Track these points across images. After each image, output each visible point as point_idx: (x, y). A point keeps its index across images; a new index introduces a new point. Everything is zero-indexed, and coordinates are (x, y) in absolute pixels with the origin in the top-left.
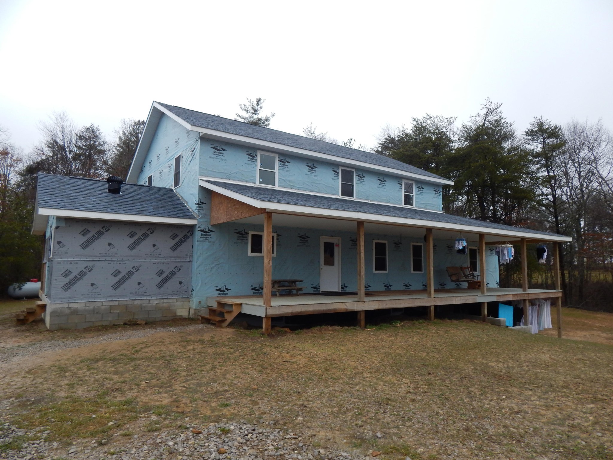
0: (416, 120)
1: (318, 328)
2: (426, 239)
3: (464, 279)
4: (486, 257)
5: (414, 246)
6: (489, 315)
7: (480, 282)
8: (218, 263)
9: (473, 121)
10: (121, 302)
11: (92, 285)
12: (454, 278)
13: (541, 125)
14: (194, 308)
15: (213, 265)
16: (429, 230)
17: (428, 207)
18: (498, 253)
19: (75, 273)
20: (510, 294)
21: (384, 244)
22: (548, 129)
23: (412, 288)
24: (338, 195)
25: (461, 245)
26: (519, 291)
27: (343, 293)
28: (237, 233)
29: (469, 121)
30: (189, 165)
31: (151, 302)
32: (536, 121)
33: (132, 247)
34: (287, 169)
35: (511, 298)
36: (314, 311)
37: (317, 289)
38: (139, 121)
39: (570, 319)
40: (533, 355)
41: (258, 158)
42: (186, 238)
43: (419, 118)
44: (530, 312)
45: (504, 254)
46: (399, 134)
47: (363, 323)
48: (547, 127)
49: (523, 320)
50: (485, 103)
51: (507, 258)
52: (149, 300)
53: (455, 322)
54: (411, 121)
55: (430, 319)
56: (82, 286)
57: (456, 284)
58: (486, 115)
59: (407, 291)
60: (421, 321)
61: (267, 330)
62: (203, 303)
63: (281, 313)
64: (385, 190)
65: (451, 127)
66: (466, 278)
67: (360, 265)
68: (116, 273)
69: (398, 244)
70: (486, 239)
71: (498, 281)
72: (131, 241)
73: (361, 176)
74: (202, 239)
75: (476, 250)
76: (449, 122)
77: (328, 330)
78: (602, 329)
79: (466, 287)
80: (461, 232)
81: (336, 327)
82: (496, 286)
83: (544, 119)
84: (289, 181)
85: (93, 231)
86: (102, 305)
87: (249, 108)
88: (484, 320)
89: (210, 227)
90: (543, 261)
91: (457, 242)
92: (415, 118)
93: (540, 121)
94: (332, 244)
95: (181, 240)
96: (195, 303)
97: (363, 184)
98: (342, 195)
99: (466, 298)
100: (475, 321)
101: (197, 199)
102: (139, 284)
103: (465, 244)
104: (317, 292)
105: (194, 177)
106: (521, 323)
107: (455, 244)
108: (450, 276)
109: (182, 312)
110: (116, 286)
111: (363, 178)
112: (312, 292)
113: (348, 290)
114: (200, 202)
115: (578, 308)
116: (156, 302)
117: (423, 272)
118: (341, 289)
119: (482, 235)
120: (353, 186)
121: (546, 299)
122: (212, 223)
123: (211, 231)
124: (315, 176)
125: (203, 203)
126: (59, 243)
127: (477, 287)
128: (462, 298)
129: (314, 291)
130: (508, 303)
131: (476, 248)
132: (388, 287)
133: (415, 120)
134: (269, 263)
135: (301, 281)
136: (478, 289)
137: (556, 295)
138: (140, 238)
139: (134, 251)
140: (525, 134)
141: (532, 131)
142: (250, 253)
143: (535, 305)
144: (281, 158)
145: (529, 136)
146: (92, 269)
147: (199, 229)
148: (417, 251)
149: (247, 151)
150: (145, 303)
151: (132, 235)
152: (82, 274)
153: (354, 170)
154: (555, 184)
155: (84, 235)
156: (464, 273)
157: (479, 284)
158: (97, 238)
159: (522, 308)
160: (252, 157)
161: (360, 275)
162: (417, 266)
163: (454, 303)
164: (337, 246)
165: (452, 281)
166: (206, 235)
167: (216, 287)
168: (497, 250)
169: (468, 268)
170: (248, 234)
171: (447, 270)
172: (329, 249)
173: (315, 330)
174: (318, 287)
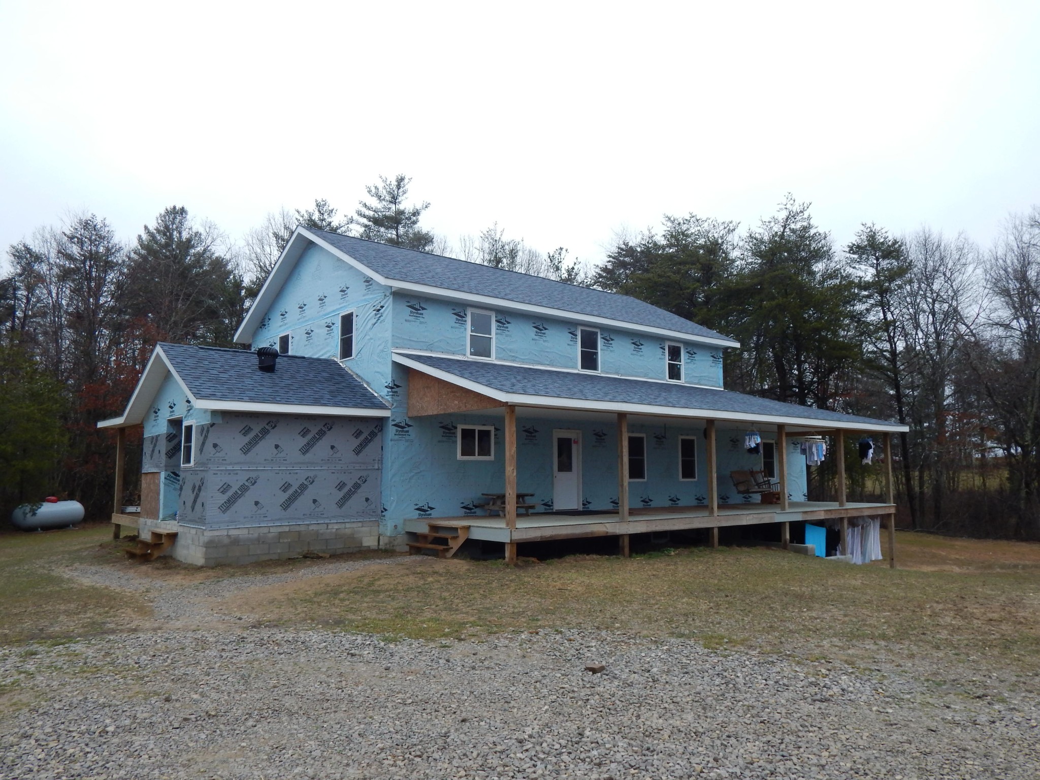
0: (672, 219)
1: (572, 557)
2: (706, 434)
3: (756, 488)
4: (787, 455)
5: (683, 441)
6: (791, 541)
7: (778, 494)
8: (419, 471)
9: (765, 227)
10: (292, 527)
11: (257, 503)
12: (742, 488)
13: (872, 237)
14: (389, 534)
15: (412, 474)
16: (711, 421)
17: (702, 382)
18: (804, 451)
19: (235, 488)
20: (821, 510)
21: (641, 439)
22: (882, 243)
23: (681, 503)
24: (576, 368)
25: (754, 441)
26: (834, 506)
27: (585, 512)
28: (442, 427)
29: (759, 225)
30: (371, 329)
31: (330, 527)
32: (865, 230)
33: (305, 450)
34: (507, 333)
35: (822, 516)
36: (567, 535)
37: (549, 506)
38: (175, 207)
39: (914, 549)
40: (842, 581)
41: (469, 319)
42: (373, 435)
43: (676, 216)
44: (850, 536)
45: (812, 454)
46: (643, 243)
47: (627, 550)
48: (882, 240)
49: (839, 547)
50: (784, 201)
51: (816, 459)
52: (327, 524)
53: (746, 549)
54: (664, 220)
55: (712, 546)
56: (244, 505)
57: (744, 497)
58: (787, 219)
59: (674, 507)
60: (701, 548)
61: (512, 559)
62: (399, 528)
63: (528, 537)
64: (642, 358)
65: (730, 238)
66: (759, 488)
67: (622, 473)
68: (286, 487)
69: (660, 438)
70: (787, 430)
71: (806, 491)
72: (303, 441)
73: (608, 338)
74: (397, 437)
75: (772, 444)
76: (726, 230)
77: (585, 559)
78: (959, 563)
79: (759, 502)
80: (753, 423)
81: (594, 556)
82: (802, 499)
83: (877, 227)
84: (511, 351)
85: (256, 429)
86: (269, 532)
87: (383, 193)
88: (785, 547)
89: (407, 419)
90: (868, 460)
91: (747, 438)
92: (670, 215)
93: (871, 231)
94: (569, 440)
95: (366, 438)
96: (389, 528)
97: (611, 351)
98: (582, 368)
99: (761, 516)
100: (773, 548)
101: (390, 380)
102: (315, 501)
103: (759, 440)
104: (549, 511)
105: (381, 347)
106: (838, 552)
107: (744, 441)
108: (736, 485)
109: (369, 542)
110: (286, 506)
111: (611, 342)
112: (543, 511)
113: (592, 507)
114: (395, 385)
115: (931, 533)
116: (336, 527)
117: (696, 480)
118: (582, 506)
119: (781, 426)
120: (596, 354)
121: (873, 517)
122: (410, 415)
123: (409, 426)
124: (544, 341)
125: (398, 386)
126: (215, 446)
127: (775, 500)
128: (754, 516)
129: (546, 509)
130: (819, 523)
131: (773, 442)
132: (647, 502)
133: (669, 219)
134: (513, 473)
135: (532, 495)
136: (776, 503)
137: (887, 511)
138: (314, 437)
139: (308, 455)
140: (848, 250)
141: (858, 247)
142: (459, 456)
143: (858, 526)
144: (499, 318)
145: (854, 253)
146: (255, 482)
147: (394, 423)
148: (688, 448)
149: (454, 310)
150: (322, 529)
151: (304, 433)
152: (244, 489)
153: (598, 331)
154: (894, 334)
155: (245, 434)
156: (755, 481)
157: (777, 496)
158: (261, 439)
159: (839, 530)
160: (461, 317)
161: (622, 486)
162: (688, 471)
163: (744, 523)
164: (576, 442)
165: (739, 492)
166: (402, 431)
167: (416, 505)
168: (803, 447)
169: (761, 472)
170: (456, 428)
171: (731, 477)
172: (565, 447)
173: (570, 559)
174: (550, 503)
